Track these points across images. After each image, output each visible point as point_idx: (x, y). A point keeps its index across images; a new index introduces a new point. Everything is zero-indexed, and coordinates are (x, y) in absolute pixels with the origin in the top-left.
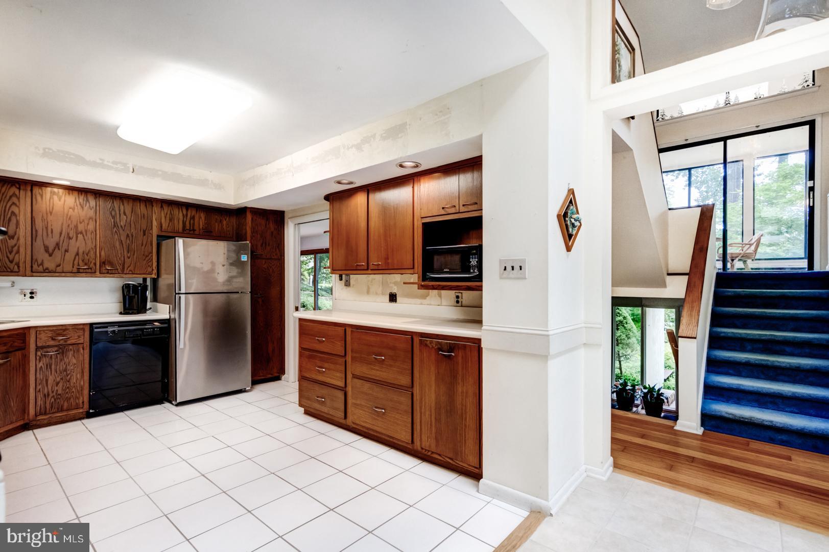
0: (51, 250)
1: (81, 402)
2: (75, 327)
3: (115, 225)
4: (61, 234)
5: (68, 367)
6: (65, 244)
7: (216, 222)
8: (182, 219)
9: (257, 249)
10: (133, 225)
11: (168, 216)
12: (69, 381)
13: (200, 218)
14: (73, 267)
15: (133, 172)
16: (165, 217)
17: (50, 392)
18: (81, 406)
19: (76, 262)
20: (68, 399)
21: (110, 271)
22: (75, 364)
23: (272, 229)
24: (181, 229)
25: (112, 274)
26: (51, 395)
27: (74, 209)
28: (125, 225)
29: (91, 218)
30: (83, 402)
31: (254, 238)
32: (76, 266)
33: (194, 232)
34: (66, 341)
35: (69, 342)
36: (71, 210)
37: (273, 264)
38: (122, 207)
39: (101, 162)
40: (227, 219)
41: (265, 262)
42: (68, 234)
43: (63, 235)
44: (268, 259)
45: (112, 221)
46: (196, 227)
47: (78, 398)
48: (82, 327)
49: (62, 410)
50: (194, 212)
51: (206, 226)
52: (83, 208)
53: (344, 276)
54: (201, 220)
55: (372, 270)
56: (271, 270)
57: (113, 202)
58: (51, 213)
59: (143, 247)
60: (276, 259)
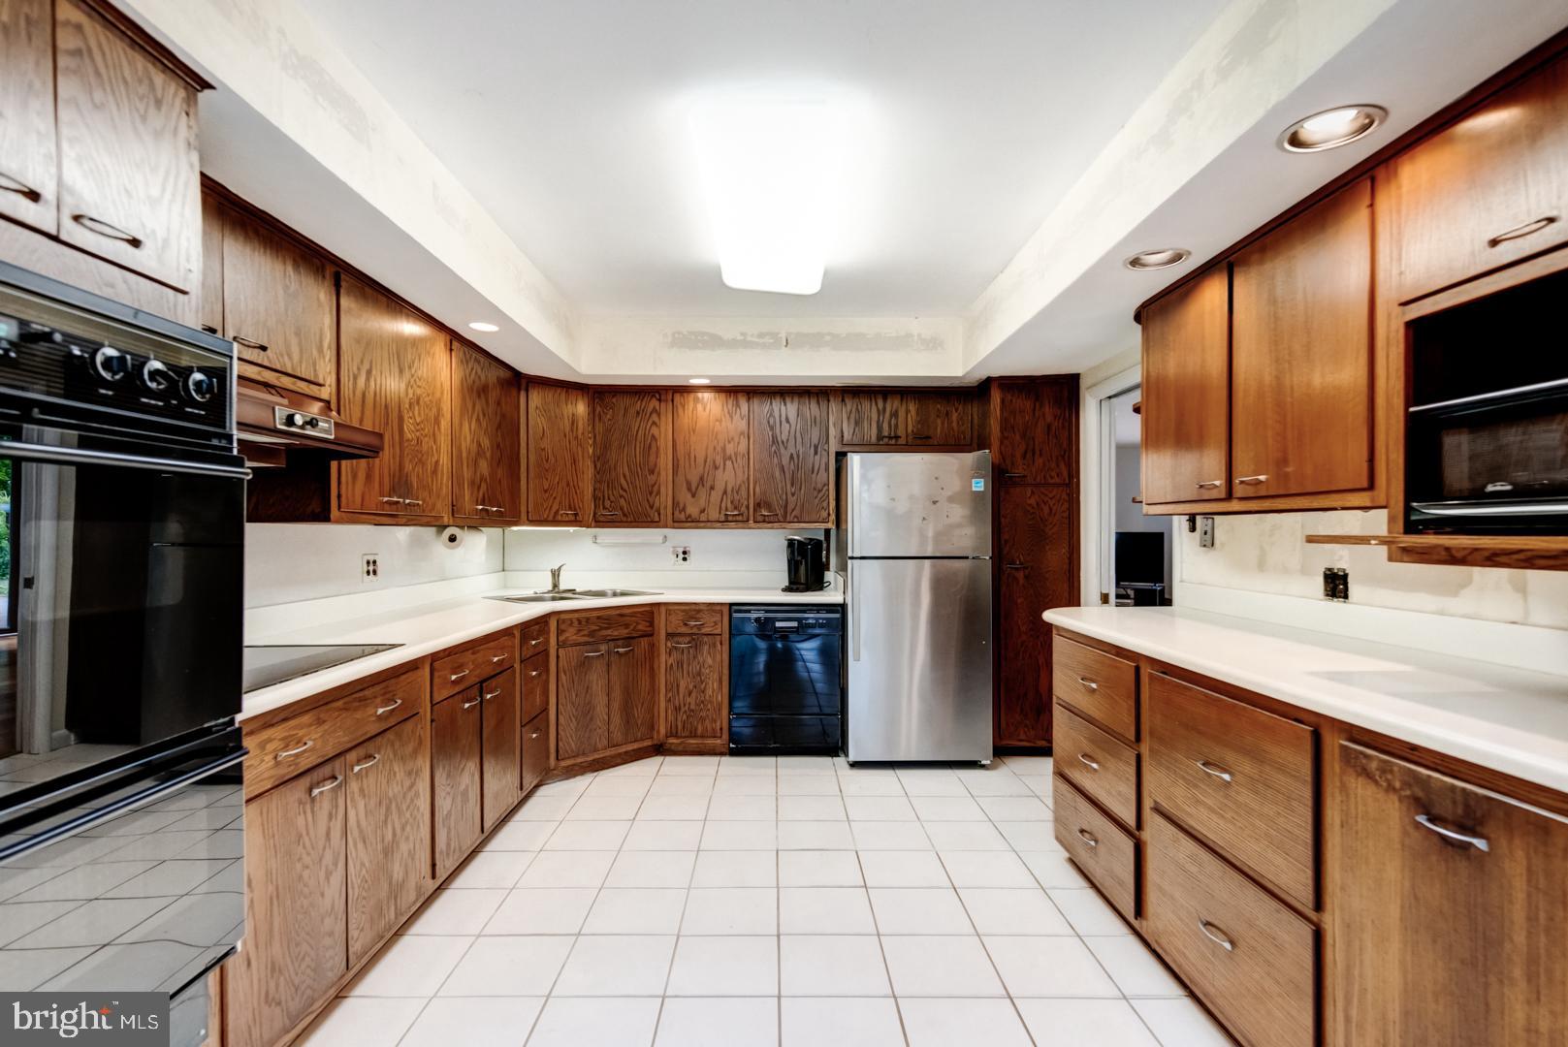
0: (694, 489)
1: (718, 728)
2: (712, 607)
3: (775, 440)
4: (705, 461)
5: (703, 670)
6: (710, 478)
7: (938, 416)
8: (876, 419)
9: (1013, 464)
10: (799, 440)
11: (853, 416)
12: (703, 692)
13: (907, 412)
14: (720, 513)
15: (786, 346)
16: (849, 418)
17: (682, 705)
18: (719, 735)
19: (723, 505)
20: (703, 719)
21: (767, 519)
22: (710, 667)
23: (1049, 418)
24: (874, 439)
25: (769, 522)
26: (683, 710)
27: (720, 421)
28: (788, 440)
29: (742, 433)
30: (721, 729)
31: (1006, 442)
32: (723, 512)
33: (897, 441)
34: (699, 629)
35: (704, 631)
36: (717, 423)
37: (1051, 495)
38: (783, 408)
39: (742, 338)
40: (961, 408)
41: (1033, 492)
42: (714, 462)
43: (707, 464)
44: (1037, 485)
45: (770, 434)
46: (901, 432)
47: (715, 721)
48: (718, 608)
49: (695, 736)
50: (897, 403)
51: (919, 426)
52: (731, 417)
53: (1199, 520)
54: (908, 416)
55: (1241, 499)
56: (1046, 510)
57: (771, 404)
58: (694, 431)
59: (814, 475)
60: (1058, 485)
